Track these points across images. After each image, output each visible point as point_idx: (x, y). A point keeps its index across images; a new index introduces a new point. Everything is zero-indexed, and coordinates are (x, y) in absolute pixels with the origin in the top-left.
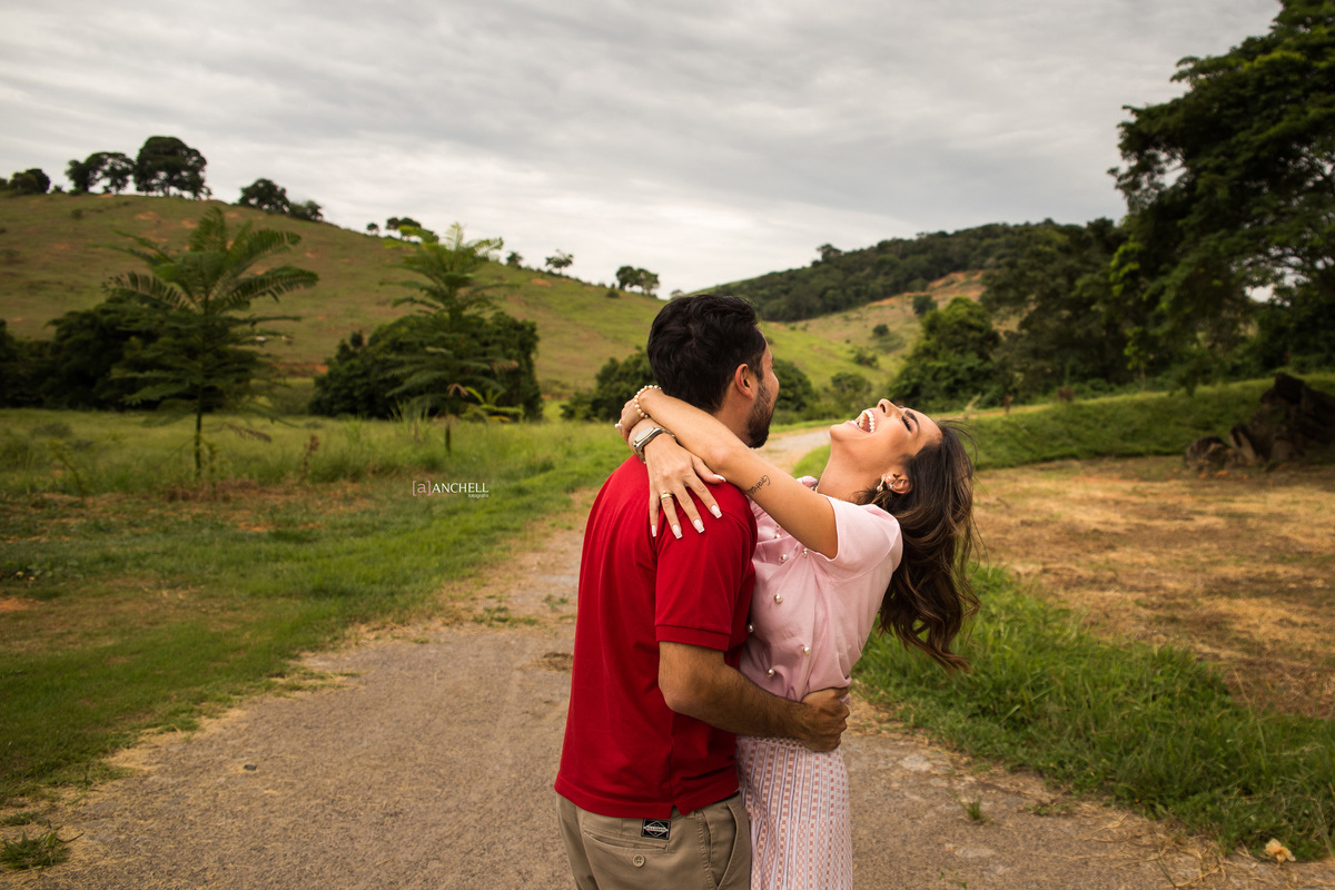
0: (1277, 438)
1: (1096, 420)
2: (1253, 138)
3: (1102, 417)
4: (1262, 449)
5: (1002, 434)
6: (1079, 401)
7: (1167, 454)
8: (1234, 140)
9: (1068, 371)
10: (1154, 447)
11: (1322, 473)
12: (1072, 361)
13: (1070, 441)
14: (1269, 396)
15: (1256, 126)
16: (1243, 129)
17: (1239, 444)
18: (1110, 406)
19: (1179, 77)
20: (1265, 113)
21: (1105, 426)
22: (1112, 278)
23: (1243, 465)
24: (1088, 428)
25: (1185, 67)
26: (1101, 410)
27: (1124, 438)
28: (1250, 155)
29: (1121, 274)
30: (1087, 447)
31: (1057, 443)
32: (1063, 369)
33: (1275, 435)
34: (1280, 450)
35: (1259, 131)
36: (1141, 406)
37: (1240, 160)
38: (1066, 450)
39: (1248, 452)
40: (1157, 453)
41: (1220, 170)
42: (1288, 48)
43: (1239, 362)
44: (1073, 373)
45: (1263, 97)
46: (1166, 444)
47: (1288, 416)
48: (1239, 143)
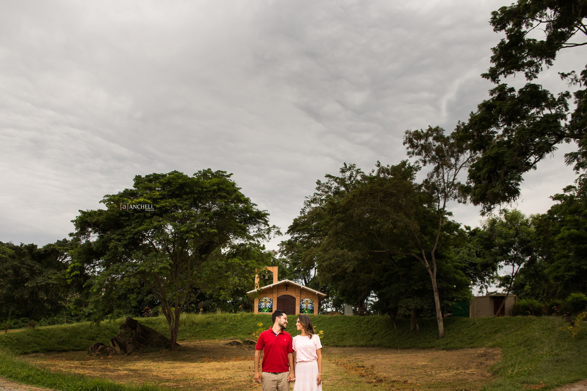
0: (129, 343)
1: (47, 336)
2: (132, 230)
3: (49, 335)
4: (123, 348)
5: (6, 342)
6: (38, 327)
7: (78, 350)
8: (124, 229)
9: (10, 313)
10: (72, 347)
11: (149, 356)
12: (12, 309)
13: (36, 345)
14: (123, 326)
15: (133, 225)
16: (128, 225)
17: (114, 345)
18: (52, 329)
19: (104, 201)
20: (136, 221)
21: (50, 339)
22: (67, 277)
23: (116, 353)
24: (43, 339)
25: (106, 198)
26: (49, 331)
27: (59, 343)
28: (131, 236)
29: (72, 275)
30: (43, 348)
31: (30, 346)
32: (8, 312)
33: (128, 342)
34: (130, 348)
35: (134, 228)
36: (65, 330)
37: (127, 237)
38: (35, 349)
39: (118, 349)
40: (73, 350)
41: (119, 240)
42: (145, 198)
43: (92, 311)
44: (12, 315)
45: (136, 215)
46: (77, 346)
47: (132, 334)
48: (127, 231)
